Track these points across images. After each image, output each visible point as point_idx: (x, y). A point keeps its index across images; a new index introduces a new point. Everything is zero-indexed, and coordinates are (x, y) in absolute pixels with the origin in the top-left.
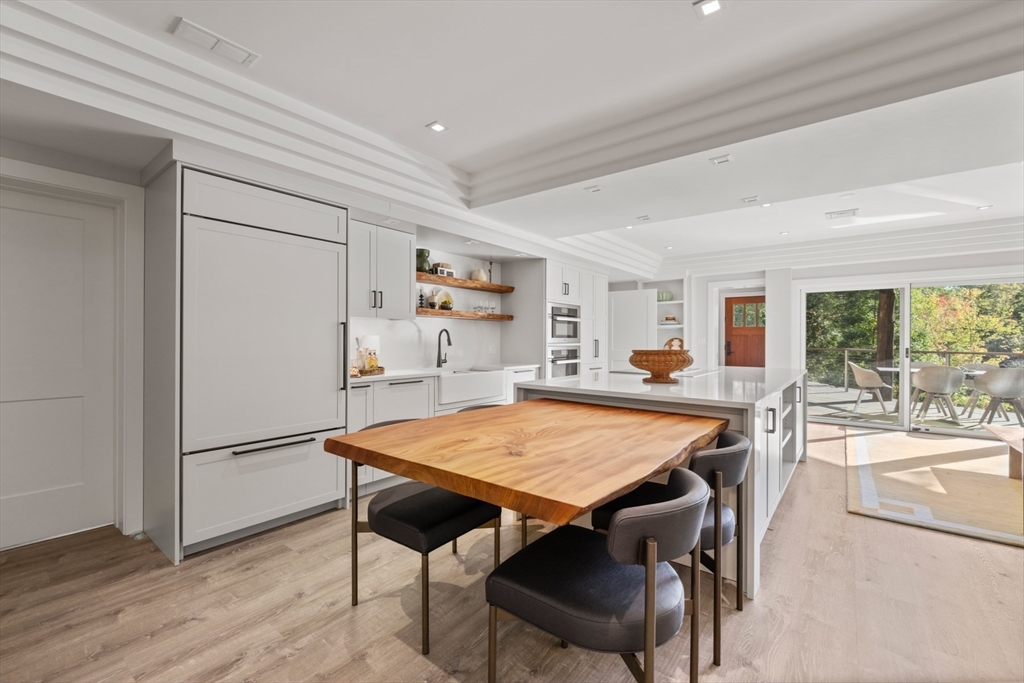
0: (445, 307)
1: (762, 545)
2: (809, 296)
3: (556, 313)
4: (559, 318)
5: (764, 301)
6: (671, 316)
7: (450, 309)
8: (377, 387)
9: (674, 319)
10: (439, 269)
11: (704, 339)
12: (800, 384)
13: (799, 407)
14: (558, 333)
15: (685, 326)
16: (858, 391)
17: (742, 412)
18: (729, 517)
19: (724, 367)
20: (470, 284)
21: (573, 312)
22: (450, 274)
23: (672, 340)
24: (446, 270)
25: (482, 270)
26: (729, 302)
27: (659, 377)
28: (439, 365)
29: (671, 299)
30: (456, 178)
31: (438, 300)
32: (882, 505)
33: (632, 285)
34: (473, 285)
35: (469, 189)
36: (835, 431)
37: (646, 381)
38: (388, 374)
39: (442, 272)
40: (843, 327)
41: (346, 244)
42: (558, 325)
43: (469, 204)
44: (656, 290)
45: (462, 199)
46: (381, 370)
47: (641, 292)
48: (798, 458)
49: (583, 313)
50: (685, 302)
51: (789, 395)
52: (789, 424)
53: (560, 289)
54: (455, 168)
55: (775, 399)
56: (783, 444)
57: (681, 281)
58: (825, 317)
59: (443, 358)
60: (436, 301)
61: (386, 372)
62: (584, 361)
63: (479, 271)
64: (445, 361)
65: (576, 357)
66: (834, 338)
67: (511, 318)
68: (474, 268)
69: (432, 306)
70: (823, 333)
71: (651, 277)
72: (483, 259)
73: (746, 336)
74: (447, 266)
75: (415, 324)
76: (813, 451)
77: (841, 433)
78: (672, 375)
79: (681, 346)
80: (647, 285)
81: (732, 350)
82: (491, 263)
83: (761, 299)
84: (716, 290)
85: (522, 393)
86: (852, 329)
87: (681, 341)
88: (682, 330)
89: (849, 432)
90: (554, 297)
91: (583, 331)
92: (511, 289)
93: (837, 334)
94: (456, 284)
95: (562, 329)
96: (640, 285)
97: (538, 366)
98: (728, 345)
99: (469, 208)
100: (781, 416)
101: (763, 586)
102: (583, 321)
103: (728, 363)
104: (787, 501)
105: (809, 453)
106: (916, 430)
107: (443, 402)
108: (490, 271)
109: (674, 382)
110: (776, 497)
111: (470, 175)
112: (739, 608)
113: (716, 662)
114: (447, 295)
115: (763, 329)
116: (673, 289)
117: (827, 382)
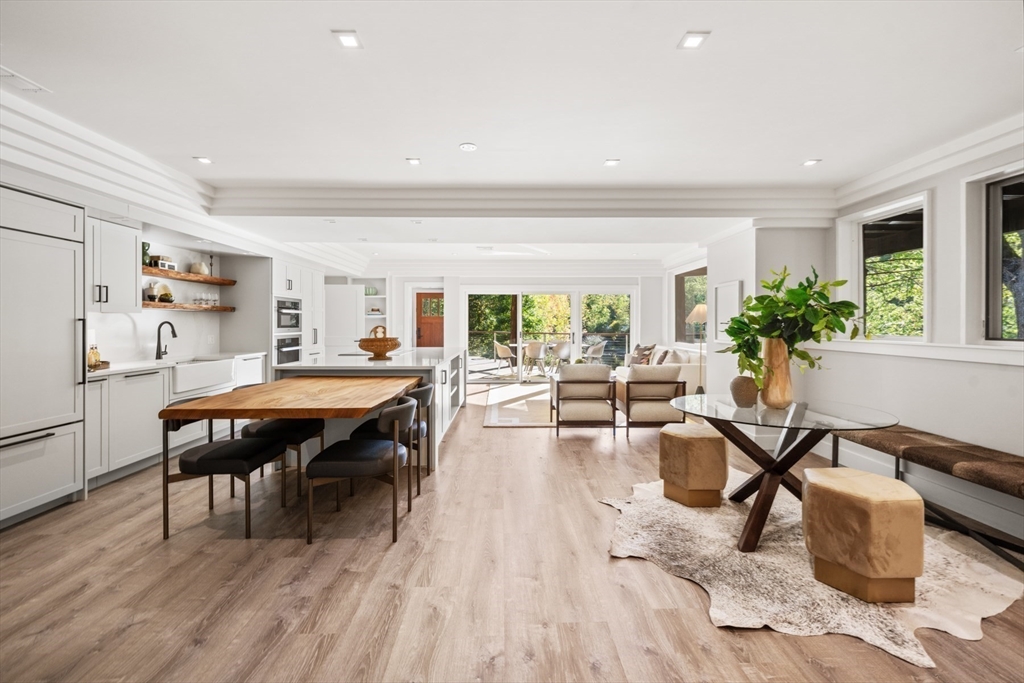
0: (165, 299)
1: (439, 447)
2: (470, 296)
3: (281, 305)
4: (284, 311)
5: (443, 297)
6: (376, 308)
7: (171, 302)
8: (112, 380)
9: (378, 310)
10: (160, 262)
11: (401, 325)
12: (462, 356)
13: (461, 371)
14: (282, 324)
15: (387, 316)
16: (498, 361)
17: (429, 372)
18: (424, 425)
19: (415, 348)
20: (192, 277)
21: (296, 305)
22: (171, 267)
23: (377, 327)
24: (167, 264)
25: (203, 264)
26: (420, 296)
27: (379, 356)
28: (159, 356)
29: (376, 294)
30: (202, 190)
31: (157, 292)
32: (499, 421)
33: (343, 280)
34: (196, 278)
35: (212, 200)
36: (485, 387)
37: (370, 359)
38: (114, 368)
39: (163, 265)
40: (497, 314)
41: (83, 243)
42: (282, 317)
43: (209, 211)
44: (363, 286)
45: (204, 207)
46: (106, 364)
47: (350, 286)
48: (461, 403)
49: (304, 305)
50: (387, 296)
51: (455, 364)
52: (455, 382)
53: (284, 284)
54: (204, 183)
55: (446, 365)
56: (451, 394)
57: (384, 280)
58: (486, 306)
59: (163, 350)
60: (155, 294)
61: (111, 365)
62: (305, 348)
63: (200, 265)
64: (166, 353)
65: (298, 345)
66: (491, 323)
67: (233, 309)
68: (193, 262)
69: (152, 298)
70: (485, 319)
71: (359, 275)
72: (203, 253)
73: (431, 324)
74: (168, 259)
75: (129, 316)
76: (471, 400)
77: (487, 388)
78: (388, 354)
79: (384, 333)
80: (356, 281)
81: (422, 334)
82: (211, 257)
83: (441, 295)
84: (410, 288)
85: (279, 373)
86: (502, 316)
87: (384, 328)
88: (385, 319)
89: (492, 386)
90: (279, 292)
91: (304, 322)
92: (233, 283)
93: (493, 319)
94: (178, 277)
95: (285, 320)
96: (349, 281)
97: (265, 353)
98: (419, 330)
99: (209, 214)
100: (449, 376)
101: (439, 464)
102: (304, 313)
103: (418, 345)
104: (454, 427)
105: (467, 401)
106: (525, 382)
107: (178, 391)
108: (211, 265)
109: (390, 359)
110: (448, 424)
111: (215, 189)
112: (428, 474)
113: (419, 494)
114: (165, 287)
115: (443, 318)
116: (378, 286)
117: (486, 356)
